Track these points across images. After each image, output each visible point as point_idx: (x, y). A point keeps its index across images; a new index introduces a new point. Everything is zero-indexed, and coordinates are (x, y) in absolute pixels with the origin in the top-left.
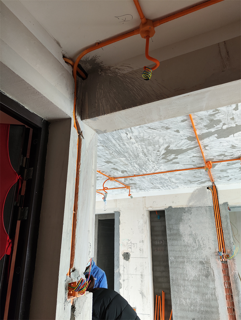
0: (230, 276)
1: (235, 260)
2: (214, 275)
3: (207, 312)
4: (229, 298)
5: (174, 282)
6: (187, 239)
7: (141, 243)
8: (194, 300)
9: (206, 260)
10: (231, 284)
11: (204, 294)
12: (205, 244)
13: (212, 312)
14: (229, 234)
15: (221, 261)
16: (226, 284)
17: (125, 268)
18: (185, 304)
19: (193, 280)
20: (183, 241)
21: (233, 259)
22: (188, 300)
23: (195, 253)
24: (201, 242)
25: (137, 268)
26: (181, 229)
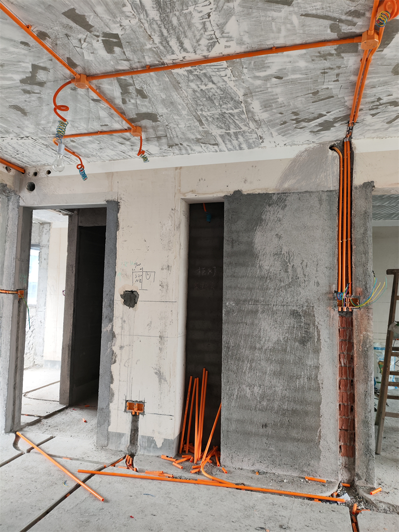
0: (355, 341)
1: (371, 311)
2: (319, 339)
3: (294, 412)
4: (346, 386)
5: (230, 353)
6: (268, 264)
7: (165, 271)
8: (270, 388)
9: (305, 308)
10: (355, 359)
11: (292, 378)
12: (307, 274)
13: (306, 413)
14: (366, 253)
15: (339, 312)
16: (344, 358)
17: (127, 322)
18: (249, 396)
19: (273, 350)
20: (260, 267)
21: (367, 308)
22: (256, 389)
23: (283, 293)
24: (299, 270)
25: (151, 322)
26: (256, 241)
